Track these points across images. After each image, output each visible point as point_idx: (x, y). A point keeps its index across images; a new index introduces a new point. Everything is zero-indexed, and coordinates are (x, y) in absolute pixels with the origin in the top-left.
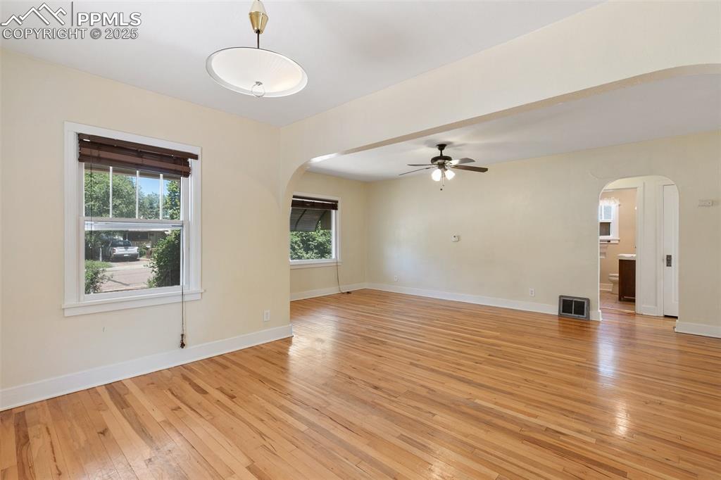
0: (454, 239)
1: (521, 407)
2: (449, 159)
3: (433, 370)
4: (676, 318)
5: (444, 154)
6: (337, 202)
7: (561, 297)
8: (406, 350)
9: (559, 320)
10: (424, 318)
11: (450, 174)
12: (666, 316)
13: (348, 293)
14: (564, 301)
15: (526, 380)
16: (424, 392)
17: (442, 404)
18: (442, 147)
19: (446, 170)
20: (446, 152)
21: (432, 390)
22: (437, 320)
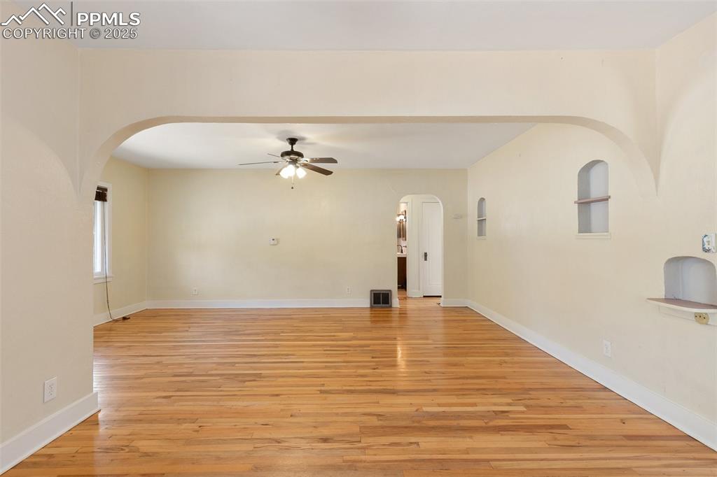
0: (272, 242)
1: (454, 400)
2: (300, 155)
3: (352, 392)
4: (440, 296)
5: (295, 149)
6: (106, 190)
7: (372, 291)
8: (296, 377)
9: (371, 311)
10: (267, 333)
11: (302, 173)
12: (424, 297)
13: (124, 318)
14: (374, 294)
15: (426, 372)
16: (375, 421)
17: (406, 427)
18: (293, 141)
19: (298, 167)
20: (296, 148)
21: (380, 415)
22: (283, 332)
